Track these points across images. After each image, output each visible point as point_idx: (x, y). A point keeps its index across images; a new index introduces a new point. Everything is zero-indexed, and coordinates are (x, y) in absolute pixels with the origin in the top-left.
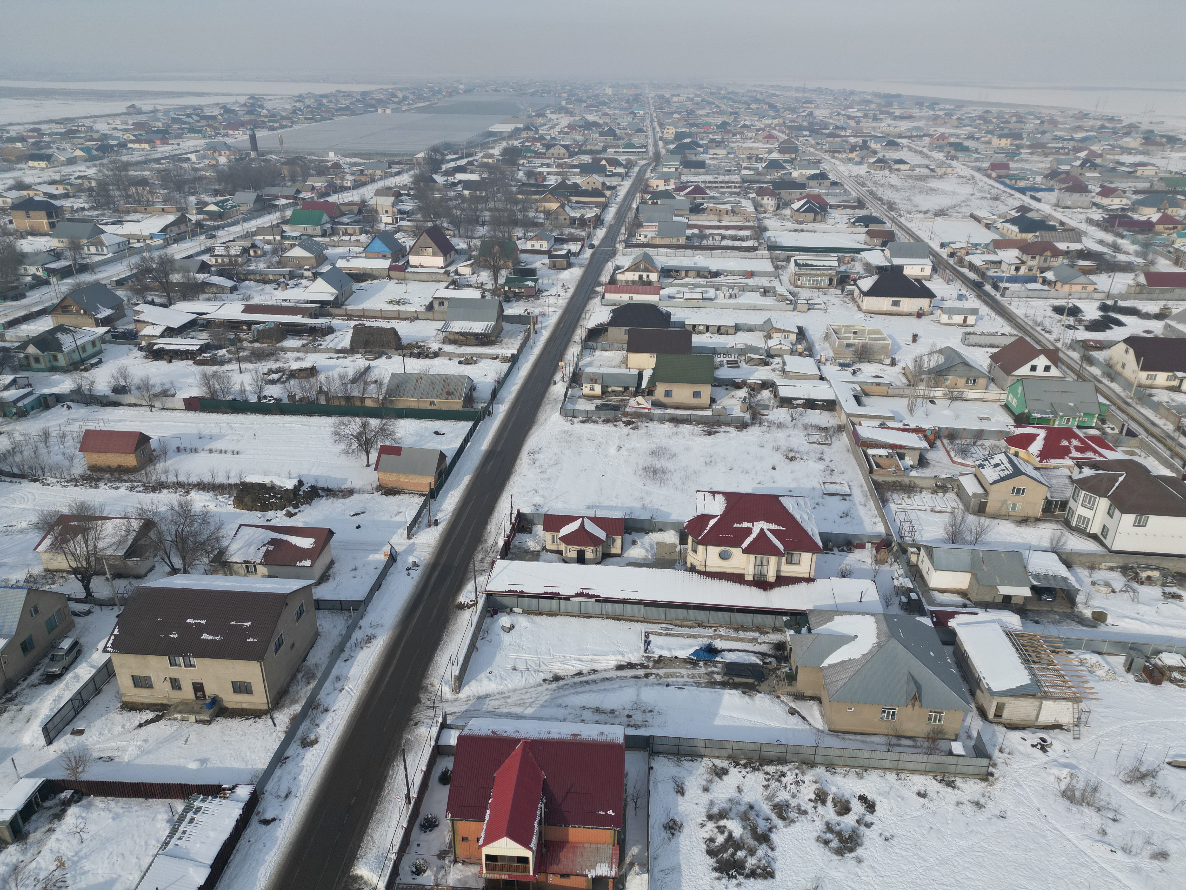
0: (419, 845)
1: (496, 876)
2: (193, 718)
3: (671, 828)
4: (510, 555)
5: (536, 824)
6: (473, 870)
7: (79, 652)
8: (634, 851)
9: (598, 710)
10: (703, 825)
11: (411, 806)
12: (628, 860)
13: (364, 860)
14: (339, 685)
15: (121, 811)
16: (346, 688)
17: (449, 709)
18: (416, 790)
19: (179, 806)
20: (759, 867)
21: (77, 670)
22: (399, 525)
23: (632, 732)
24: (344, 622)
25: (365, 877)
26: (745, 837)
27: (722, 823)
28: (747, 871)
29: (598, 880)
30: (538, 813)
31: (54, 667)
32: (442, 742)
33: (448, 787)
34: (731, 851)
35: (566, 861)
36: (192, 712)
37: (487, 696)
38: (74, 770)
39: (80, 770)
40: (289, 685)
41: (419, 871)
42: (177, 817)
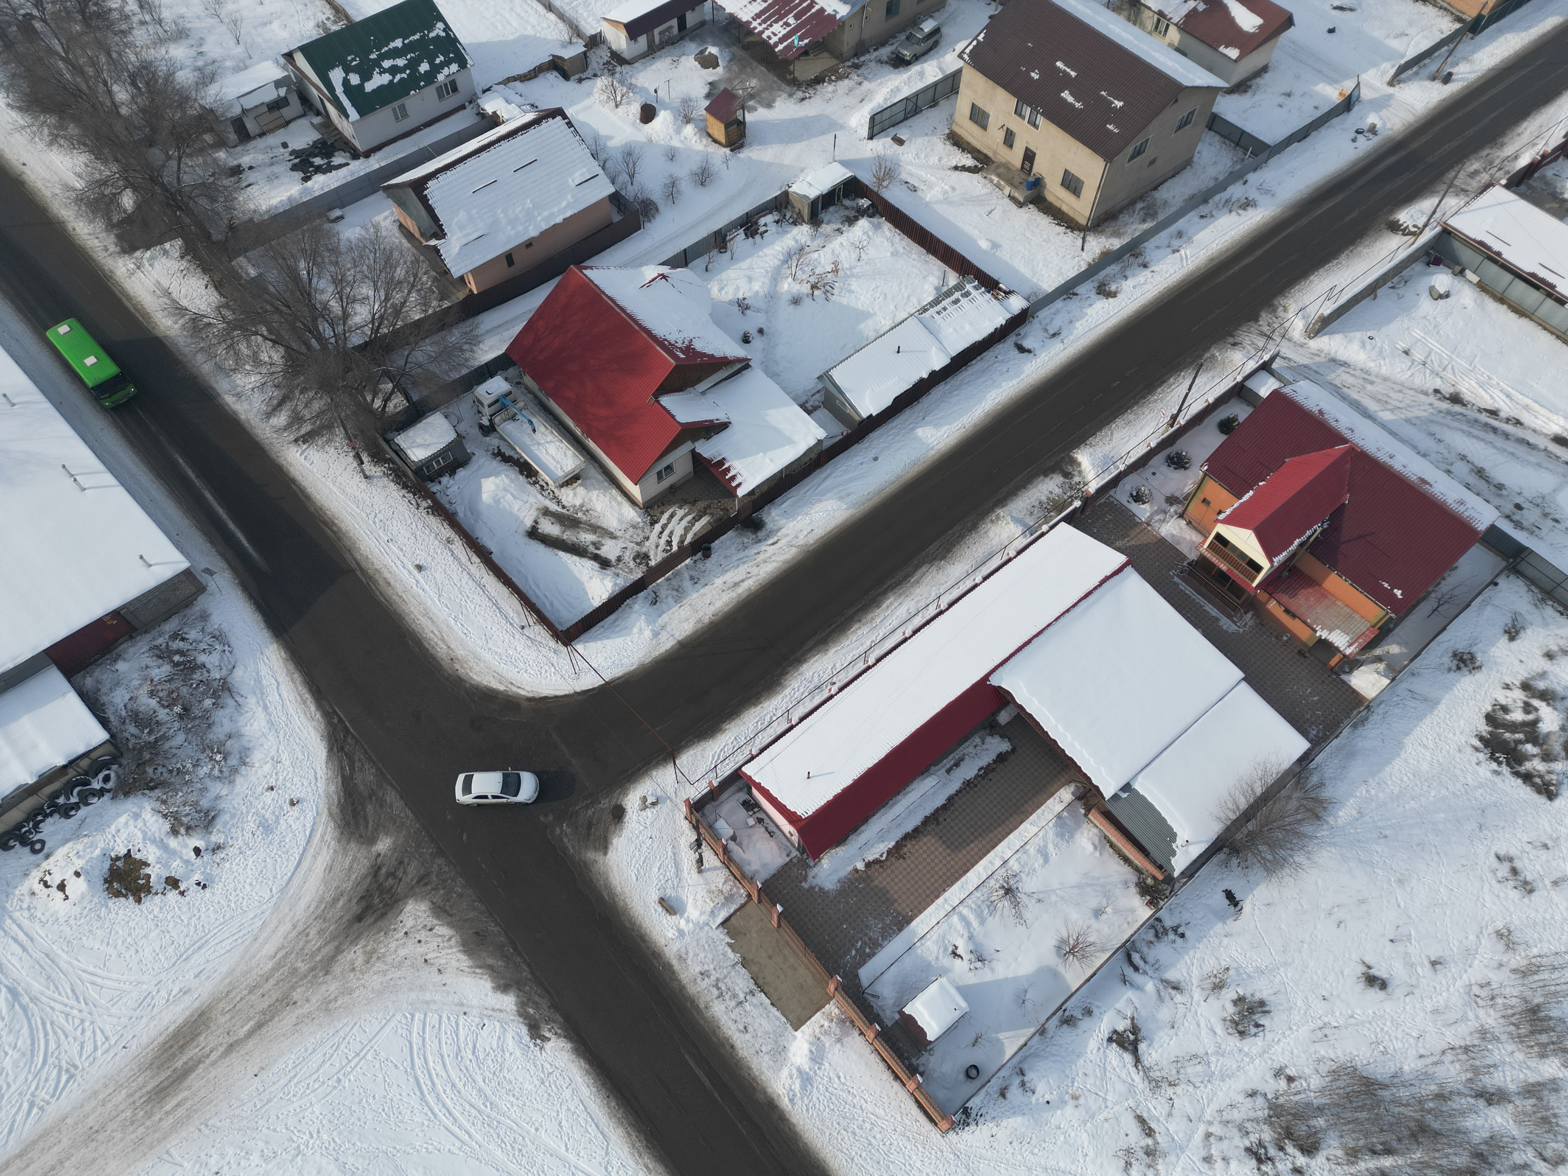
0: (1154, 474)
1: (1215, 560)
2: (1007, 190)
3: (1462, 660)
4: (1523, 188)
5: (1297, 542)
6: (1196, 537)
7: (936, 44)
8: (1394, 649)
9: (1480, 473)
10: (1507, 687)
11: (1171, 430)
12: (1378, 652)
13: (1091, 450)
14: (1176, 243)
15: (902, 251)
16: (1182, 252)
17: (1286, 350)
18: (1188, 417)
19: (953, 279)
20: (1541, 777)
21: (925, 65)
22: (1390, 54)
23: (1507, 527)
24: (1229, 163)
25: (1083, 467)
26: (1553, 738)
27: (1536, 703)
28: (1522, 769)
29: (1325, 646)
30: (1308, 533)
31: (906, 49)
32: (1251, 384)
33: (1223, 438)
34: (1520, 736)
35: (1302, 601)
36: (1010, 183)
37: (1345, 364)
38: (880, 180)
39: (885, 184)
40: (1121, 211)
41: (1138, 498)
42: (945, 289)
